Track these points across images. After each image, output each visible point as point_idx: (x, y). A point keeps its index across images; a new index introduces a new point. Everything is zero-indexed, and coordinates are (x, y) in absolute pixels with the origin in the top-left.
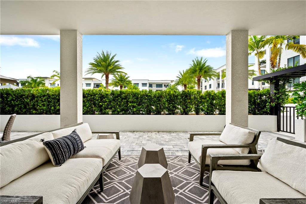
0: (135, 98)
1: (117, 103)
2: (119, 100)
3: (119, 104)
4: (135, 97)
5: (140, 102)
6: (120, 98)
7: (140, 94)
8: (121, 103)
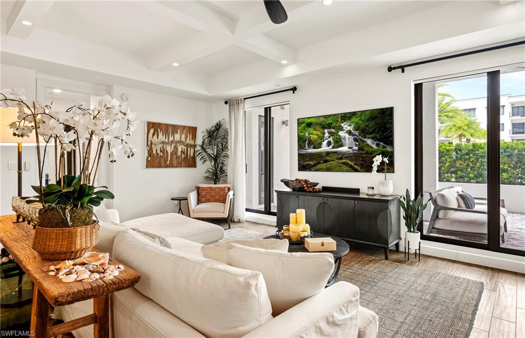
0: (507, 156)
1: (468, 165)
2: (472, 160)
3: (471, 165)
4: (506, 154)
5: (517, 163)
6: (474, 155)
7: (518, 148)
8: (476, 165)
